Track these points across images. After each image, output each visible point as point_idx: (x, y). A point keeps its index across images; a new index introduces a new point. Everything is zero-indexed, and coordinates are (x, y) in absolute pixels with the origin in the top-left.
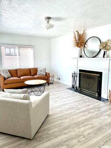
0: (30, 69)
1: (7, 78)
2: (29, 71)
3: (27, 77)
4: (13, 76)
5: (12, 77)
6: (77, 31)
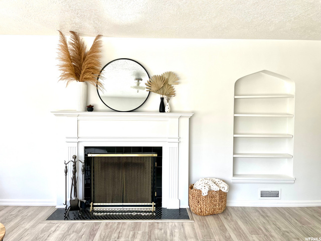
6: (73, 32)
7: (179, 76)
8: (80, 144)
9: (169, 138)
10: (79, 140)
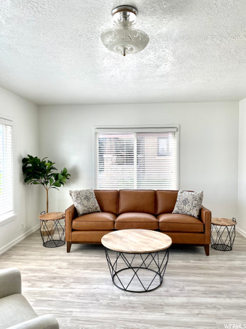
2: (152, 200)
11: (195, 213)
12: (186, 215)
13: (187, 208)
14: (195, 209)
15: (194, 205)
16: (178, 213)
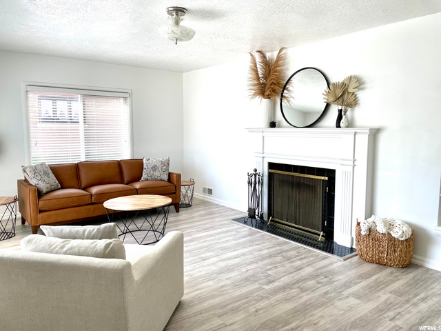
0: (119, 163)
1: (48, 193)
2: (117, 170)
3: (111, 189)
4: (65, 185)
5: (63, 188)
6: (260, 52)
7: (364, 80)
8: (265, 159)
9: (342, 160)
10: (264, 155)
11: (166, 177)
12: (156, 180)
13: (157, 174)
14: (165, 173)
15: (163, 170)
16: (147, 180)
